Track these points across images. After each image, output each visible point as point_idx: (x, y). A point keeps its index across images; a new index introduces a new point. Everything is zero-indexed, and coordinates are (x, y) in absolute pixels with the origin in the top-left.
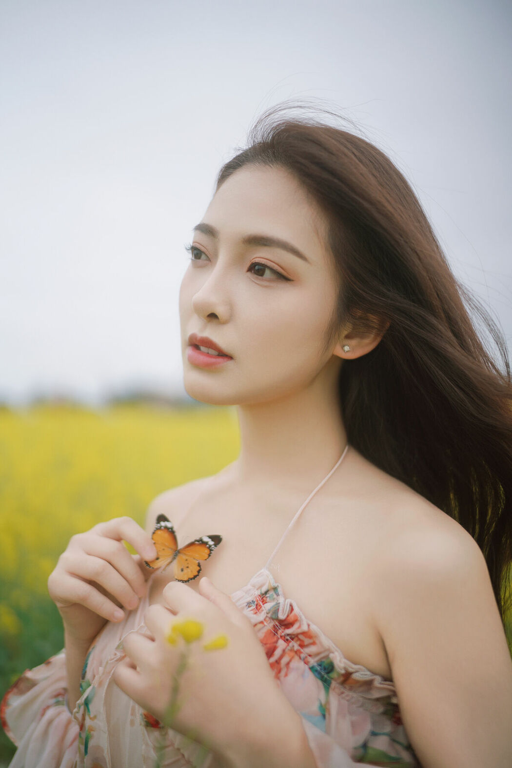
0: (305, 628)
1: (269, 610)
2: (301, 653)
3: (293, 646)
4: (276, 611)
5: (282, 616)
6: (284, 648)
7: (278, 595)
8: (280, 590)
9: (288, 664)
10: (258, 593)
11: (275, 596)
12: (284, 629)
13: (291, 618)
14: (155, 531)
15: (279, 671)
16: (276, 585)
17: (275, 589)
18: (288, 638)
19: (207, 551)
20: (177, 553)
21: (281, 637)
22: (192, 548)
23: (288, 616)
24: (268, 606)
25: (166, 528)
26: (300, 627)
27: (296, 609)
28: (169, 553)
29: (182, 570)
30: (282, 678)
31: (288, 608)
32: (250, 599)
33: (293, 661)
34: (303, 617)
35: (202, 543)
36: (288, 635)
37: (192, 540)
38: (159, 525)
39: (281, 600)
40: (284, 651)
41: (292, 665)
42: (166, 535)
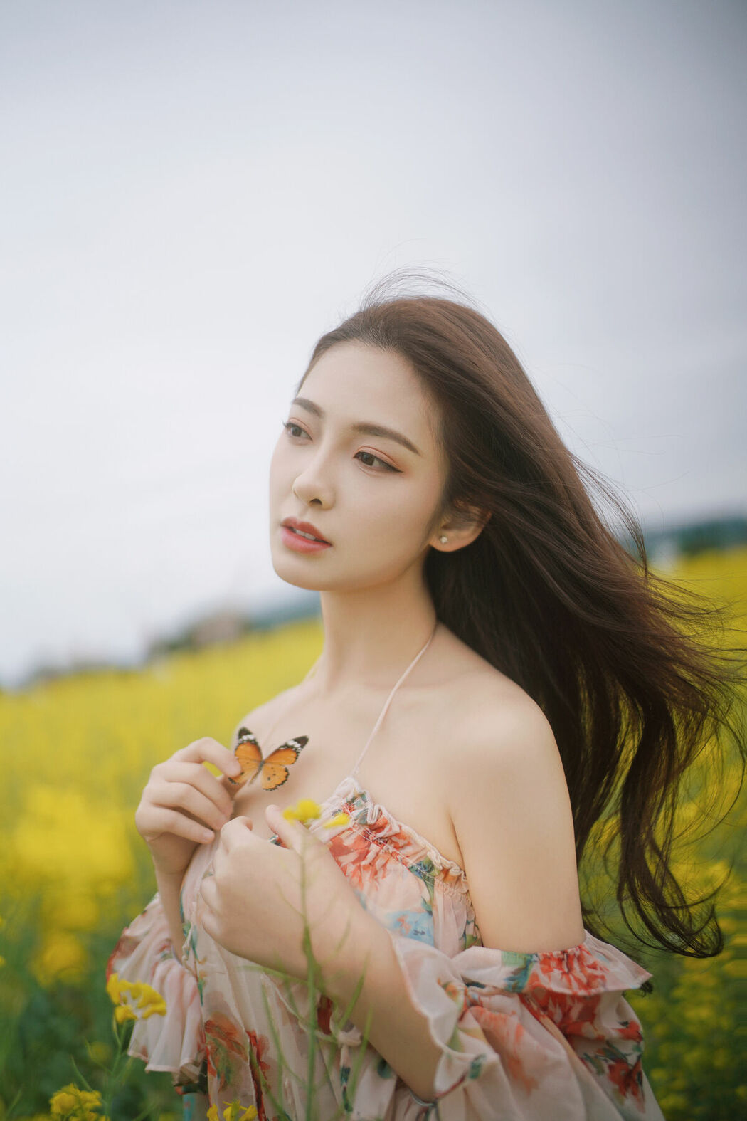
0: (396, 830)
1: (357, 817)
2: (398, 854)
3: (388, 849)
4: (364, 816)
5: (370, 821)
6: (377, 851)
7: (365, 801)
8: (367, 797)
9: (384, 866)
10: (344, 801)
11: (363, 803)
12: (375, 834)
13: (381, 823)
14: (238, 746)
15: (376, 873)
16: (363, 791)
17: (362, 795)
18: (381, 841)
19: (293, 755)
20: (262, 764)
21: (373, 841)
22: (278, 755)
23: (377, 820)
24: (356, 813)
25: (249, 741)
26: (391, 829)
27: (384, 811)
28: (254, 765)
29: (269, 779)
30: (380, 880)
31: (377, 813)
32: (336, 808)
33: (389, 862)
34: (393, 819)
35: (287, 747)
36: (381, 838)
37: (276, 747)
38: (241, 740)
39: (369, 805)
40: (377, 854)
41: (388, 866)
42: (248, 749)
